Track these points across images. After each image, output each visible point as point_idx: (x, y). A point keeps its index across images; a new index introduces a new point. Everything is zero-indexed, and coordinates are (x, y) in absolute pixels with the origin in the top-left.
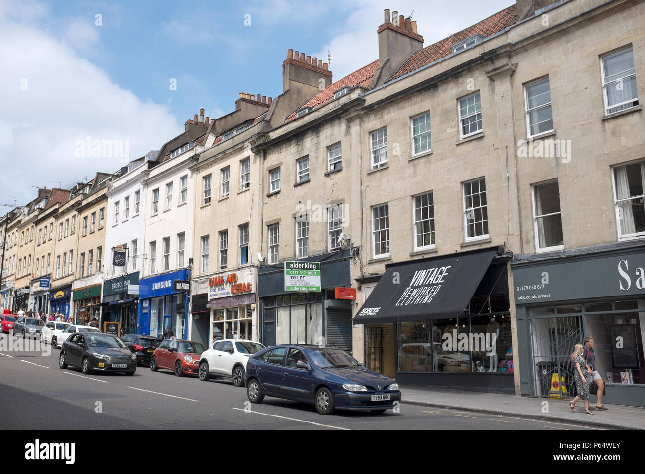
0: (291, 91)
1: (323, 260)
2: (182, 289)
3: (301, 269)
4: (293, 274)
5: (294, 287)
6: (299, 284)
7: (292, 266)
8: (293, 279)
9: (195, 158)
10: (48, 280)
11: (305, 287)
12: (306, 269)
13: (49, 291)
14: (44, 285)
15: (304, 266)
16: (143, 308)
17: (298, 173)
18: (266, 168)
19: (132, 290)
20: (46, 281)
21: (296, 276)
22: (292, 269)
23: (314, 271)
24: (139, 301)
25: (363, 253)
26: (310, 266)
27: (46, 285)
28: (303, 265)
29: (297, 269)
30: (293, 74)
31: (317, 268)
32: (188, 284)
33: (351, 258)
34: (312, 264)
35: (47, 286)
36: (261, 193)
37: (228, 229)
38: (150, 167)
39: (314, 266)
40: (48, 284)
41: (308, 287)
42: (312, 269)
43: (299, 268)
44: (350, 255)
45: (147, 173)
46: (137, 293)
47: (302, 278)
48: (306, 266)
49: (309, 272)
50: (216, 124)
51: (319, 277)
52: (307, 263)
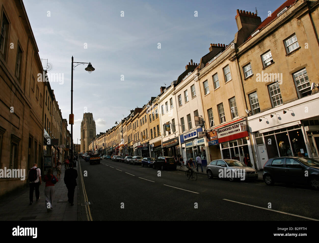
0: (243, 28)
9: (198, 74)
17: (263, 62)
18: (240, 66)
30: (243, 20)
36: (240, 80)
37: (222, 103)
45: (174, 89)
50: (203, 59)
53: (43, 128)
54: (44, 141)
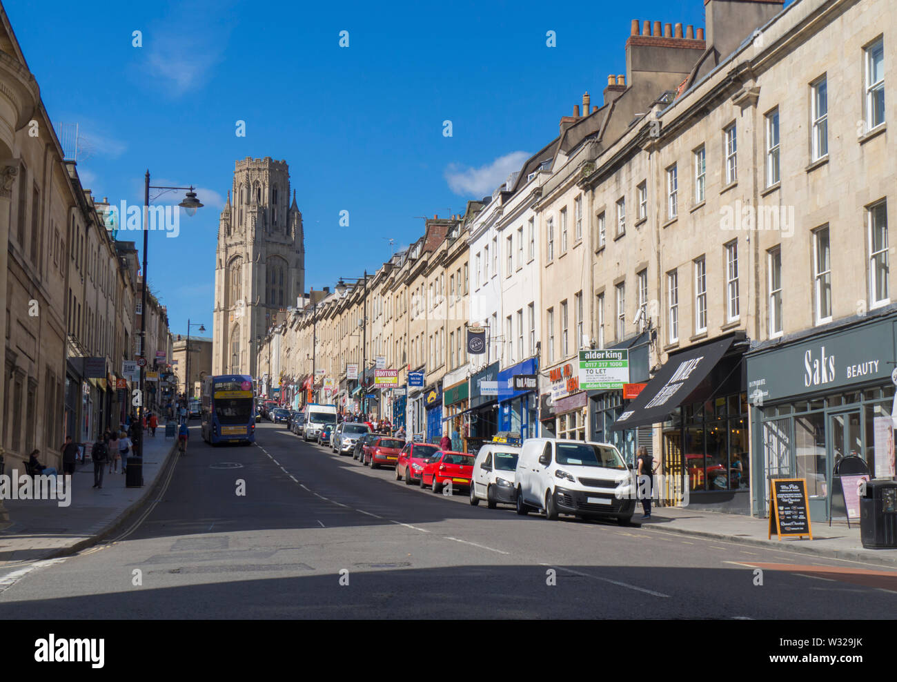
0: (634, 89)
1: (631, 346)
2: (525, 388)
3: (601, 359)
4: (589, 367)
5: (591, 384)
6: (598, 379)
7: (587, 357)
8: (589, 374)
9: (538, 192)
10: (421, 375)
11: (606, 383)
12: (608, 359)
13: (423, 391)
14: (415, 383)
15: (605, 356)
16: (504, 415)
17: (619, 220)
18: (594, 212)
19: (487, 389)
20: (418, 376)
21: (594, 369)
22: (587, 360)
23: (620, 362)
24: (499, 405)
25: (661, 337)
26: (614, 355)
27: (419, 383)
28: (603, 354)
29: (594, 359)
30: (637, 61)
31: (624, 357)
32: (534, 380)
33: (650, 343)
34: (617, 352)
35: (421, 385)
36: (590, 249)
37: (567, 299)
38: (504, 201)
39: (620, 355)
40: (421, 381)
41: (611, 384)
42: (617, 359)
43: (597, 359)
44: (648, 339)
45: (500, 211)
46: (496, 393)
47: (603, 371)
48: (607, 356)
49: (612, 363)
50: (569, 135)
51: (627, 370)
52: (609, 352)
53: (65, 334)
54: (67, 372)
